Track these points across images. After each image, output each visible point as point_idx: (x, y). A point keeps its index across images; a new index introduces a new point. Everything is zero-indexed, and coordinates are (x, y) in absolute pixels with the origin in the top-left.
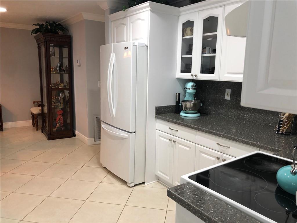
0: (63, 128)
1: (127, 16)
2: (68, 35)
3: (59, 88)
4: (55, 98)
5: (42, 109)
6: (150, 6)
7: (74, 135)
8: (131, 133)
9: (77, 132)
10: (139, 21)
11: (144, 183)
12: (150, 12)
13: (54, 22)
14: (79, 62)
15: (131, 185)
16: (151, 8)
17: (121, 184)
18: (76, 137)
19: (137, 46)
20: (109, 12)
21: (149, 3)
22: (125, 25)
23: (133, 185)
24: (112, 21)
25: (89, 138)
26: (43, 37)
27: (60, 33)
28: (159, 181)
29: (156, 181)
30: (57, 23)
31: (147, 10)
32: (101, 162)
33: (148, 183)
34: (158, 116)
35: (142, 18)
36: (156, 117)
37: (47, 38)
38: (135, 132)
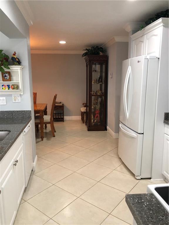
0: (99, 124)
1: (144, 34)
2: (106, 55)
3: (98, 94)
4: (96, 101)
5: (87, 109)
6: (163, 22)
7: (106, 129)
8: (139, 134)
9: (108, 127)
10: (154, 37)
11: (150, 178)
12: (162, 27)
13: (97, 47)
14: (111, 75)
15: (138, 178)
16: (163, 23)
17: (130, 174)
18: (107, 131)
19: (149, 59)
20: (131, 33)
21: (161, 19)
22: (142, 42)
23: (139, 178)
24: (133, 41)
25: (115, 133)
26: (88, 58)
27: (101, 54)
28: (166, 180)
29: (163, 179)
30: (99, 47)
31: (160, 26)
32: (118, 154)
33: (154, 179)
34: (166, 121)
35: (155, 34)
36: (164, 122)
37: (91, 59)
38: (143, 134)
